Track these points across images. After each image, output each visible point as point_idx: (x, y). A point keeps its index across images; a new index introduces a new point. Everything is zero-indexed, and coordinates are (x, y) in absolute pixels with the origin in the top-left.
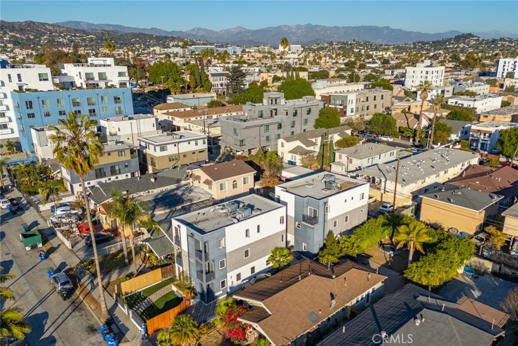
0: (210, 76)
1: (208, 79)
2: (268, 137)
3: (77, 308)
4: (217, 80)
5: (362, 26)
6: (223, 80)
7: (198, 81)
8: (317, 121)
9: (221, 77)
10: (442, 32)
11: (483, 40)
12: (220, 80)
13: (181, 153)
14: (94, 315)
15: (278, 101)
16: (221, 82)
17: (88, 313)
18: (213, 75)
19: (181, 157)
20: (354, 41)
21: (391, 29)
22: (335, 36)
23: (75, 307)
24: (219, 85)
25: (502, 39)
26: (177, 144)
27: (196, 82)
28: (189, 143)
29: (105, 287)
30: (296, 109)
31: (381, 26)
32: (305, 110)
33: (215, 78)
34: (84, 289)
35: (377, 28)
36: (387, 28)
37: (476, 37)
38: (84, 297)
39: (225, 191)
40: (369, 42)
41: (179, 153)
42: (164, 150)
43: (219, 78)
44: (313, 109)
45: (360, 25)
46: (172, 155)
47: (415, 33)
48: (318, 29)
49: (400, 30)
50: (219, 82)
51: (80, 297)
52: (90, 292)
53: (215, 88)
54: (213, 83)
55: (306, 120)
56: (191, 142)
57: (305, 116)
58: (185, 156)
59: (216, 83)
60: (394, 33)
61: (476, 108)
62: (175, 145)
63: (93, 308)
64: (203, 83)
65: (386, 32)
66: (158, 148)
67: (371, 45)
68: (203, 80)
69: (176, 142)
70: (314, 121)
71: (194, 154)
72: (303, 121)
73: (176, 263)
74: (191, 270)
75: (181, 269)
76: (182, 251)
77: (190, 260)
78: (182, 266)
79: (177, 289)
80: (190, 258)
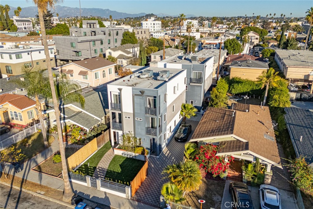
0: (15, 21)
1: (13, 24)
2: (95, 50)
3: (20, 199)
4: (21, 24)
5: (93, 8)
6: (26, 25)
7: (5, 25)
8: (122, 40)
9: (24, 23)
10: (137, 14)
11: (159, 17)
12: (24, 25)
13: (35, 61)
14: (51, 200)
15: (95, 26)
16: (25, 26)
17: (40, 200)
18: (17, 21)
19: (35, 64)
20: (91, 16)
21: (110, 11)
22: (77, 13)
23: (17, 199)
24: (23, 29)
25: (167, 17)
26: (30, 53)
27: (4, 26)
28: (40, 52)
29: (39, 170)
30: (110, 31)
31: (104, 9)
32: (115, 32)
33: (20, 23)
34: (13, 178)
35: (102, 10)
36: (108, 10)
37: (155, 15)
38: (20, 186)
39: (99, 79)
40: (100, 17)
41: (32, 61)
42: (19, 58)
43: (22, 23)
44: (119, 32)
45: (92, 8)
46: (27, 63)
47: (123, 13)
48: (66, 9)
49: (115, 11)
50: (23, 27)
51: (14, 187)
52: (23, 179)
53: (20, 30)
54: (18, 27)
55: (116, 39)
56: (41, 51)
57: (116, 37)
58: (37, 63)
59: (21, 27)
60: (112, 13)
61: (195, 37)
62: (28, 54)
63: (43, 193)
64: (9, 27)
65: (107, 12)
66: (14, 56)
67: (102, 18)
68: (10, 24)
69: (29, 51)
70: (121, 41)
71: (45, 62)
72: (114, 39)
73: (112, 129)
74: (136, 129)
75: (120, 133)
76: (122, 114)
77: (136, 119)
78: (121, 130)
79: (124, 151)
80: (136, 118)
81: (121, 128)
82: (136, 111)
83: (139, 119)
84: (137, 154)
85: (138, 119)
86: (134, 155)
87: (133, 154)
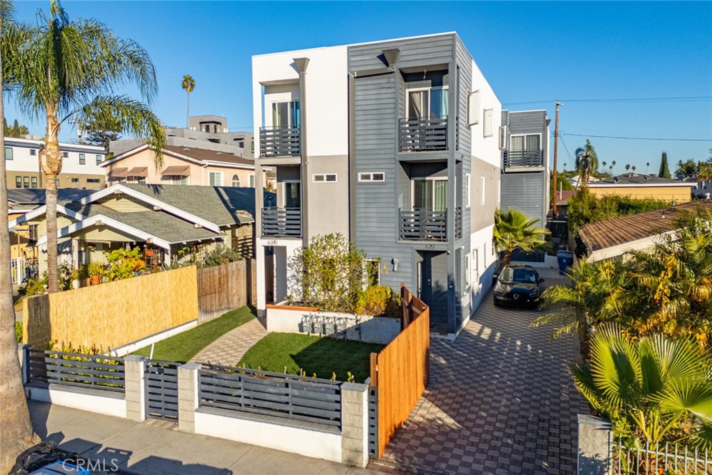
15: (218, 129)
26: (37, 151)
62: (33, 153)
73: (262, 237)
74: (360, 223)
75: (293, 247)
76: (306, 166)
77: (360, 180)
78: (297, 236)
79: (307, 313)
80: (359, 175)
81: (296, 229)
82: (360, 145)
83: (372, 174)
84: (365, 318)
85: (367, 177)
86: (351, 324)
87: (348, 321)
